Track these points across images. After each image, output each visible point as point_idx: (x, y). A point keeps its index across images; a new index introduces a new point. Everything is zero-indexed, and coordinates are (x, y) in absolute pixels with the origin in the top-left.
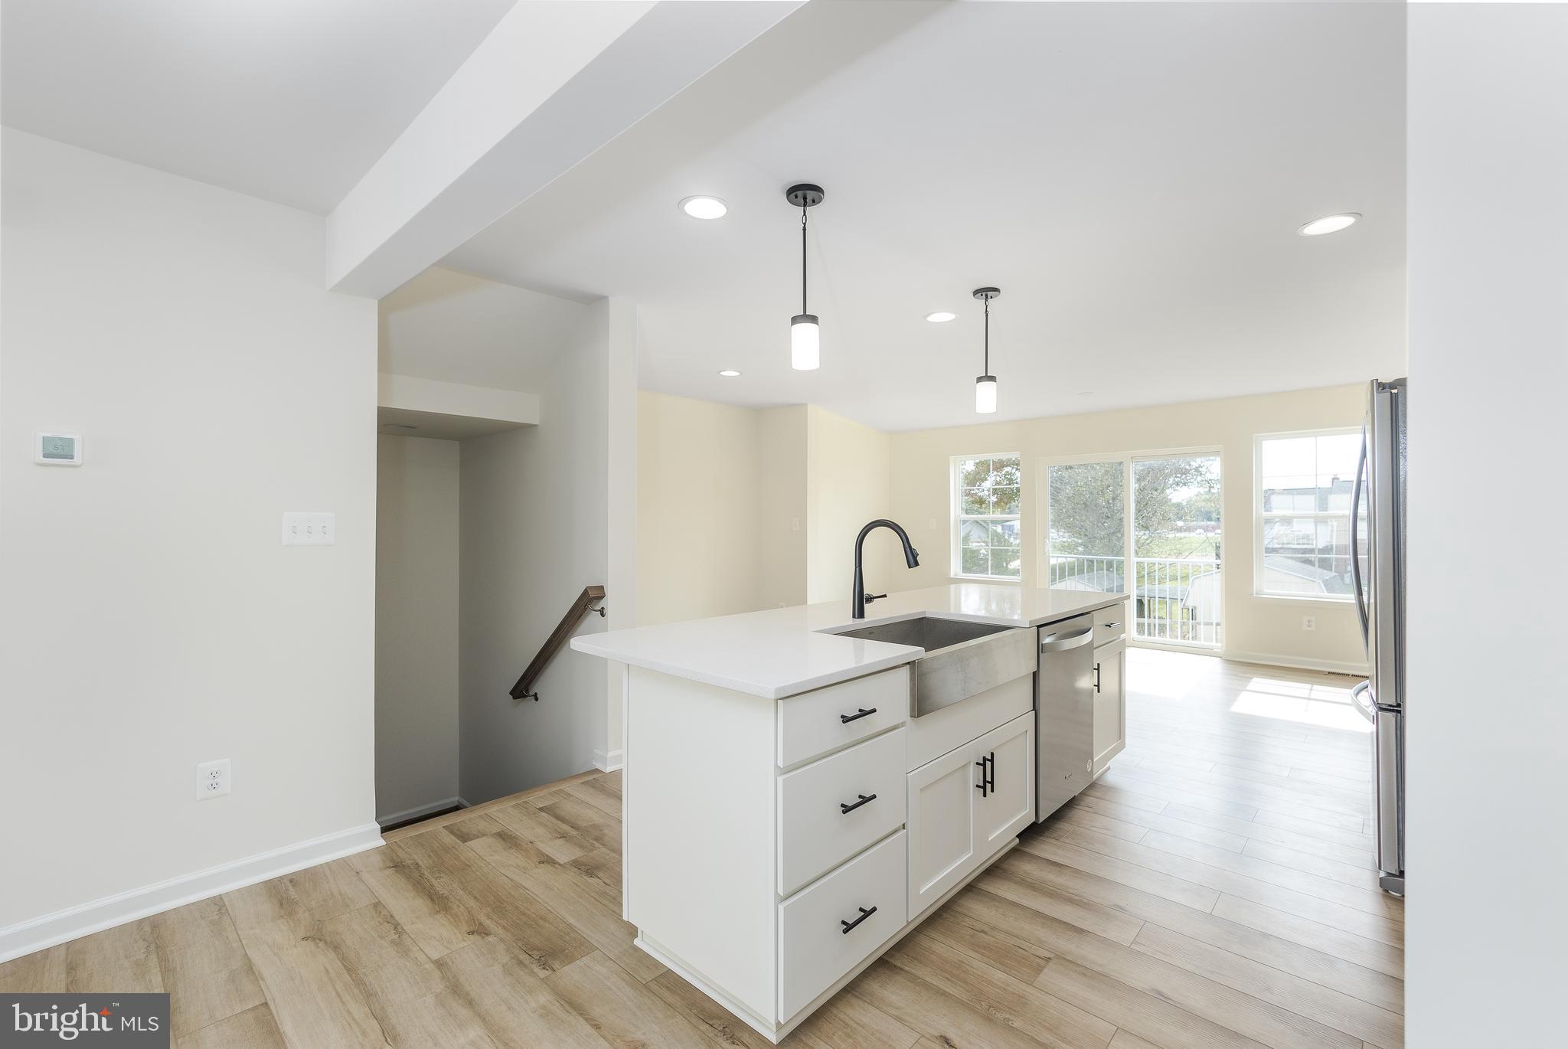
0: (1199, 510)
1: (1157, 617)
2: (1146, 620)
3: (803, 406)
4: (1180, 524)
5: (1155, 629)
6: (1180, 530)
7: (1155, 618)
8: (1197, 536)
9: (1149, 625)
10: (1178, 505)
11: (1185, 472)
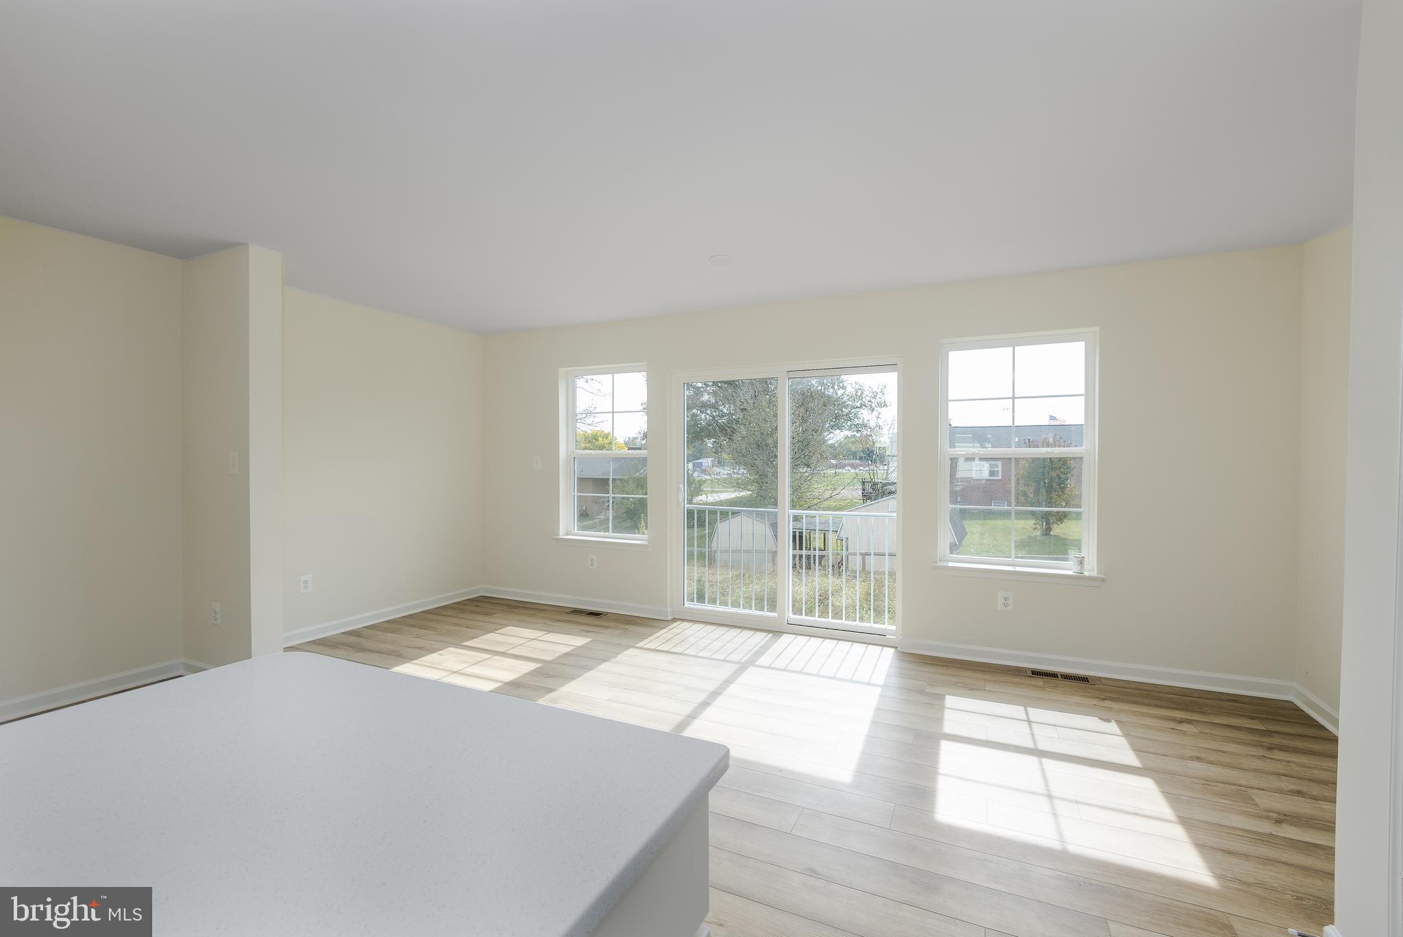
0: (849, 450)
1: (817, 549)
2: (804, 552)
3: (244, 245)
4: (833, 462)
5: (814, 563)
6: (836, 467)
7: (815, 550)
8: (848, 472)
9: (808, 557)
10: (832, 446)
11: (837, 417)
